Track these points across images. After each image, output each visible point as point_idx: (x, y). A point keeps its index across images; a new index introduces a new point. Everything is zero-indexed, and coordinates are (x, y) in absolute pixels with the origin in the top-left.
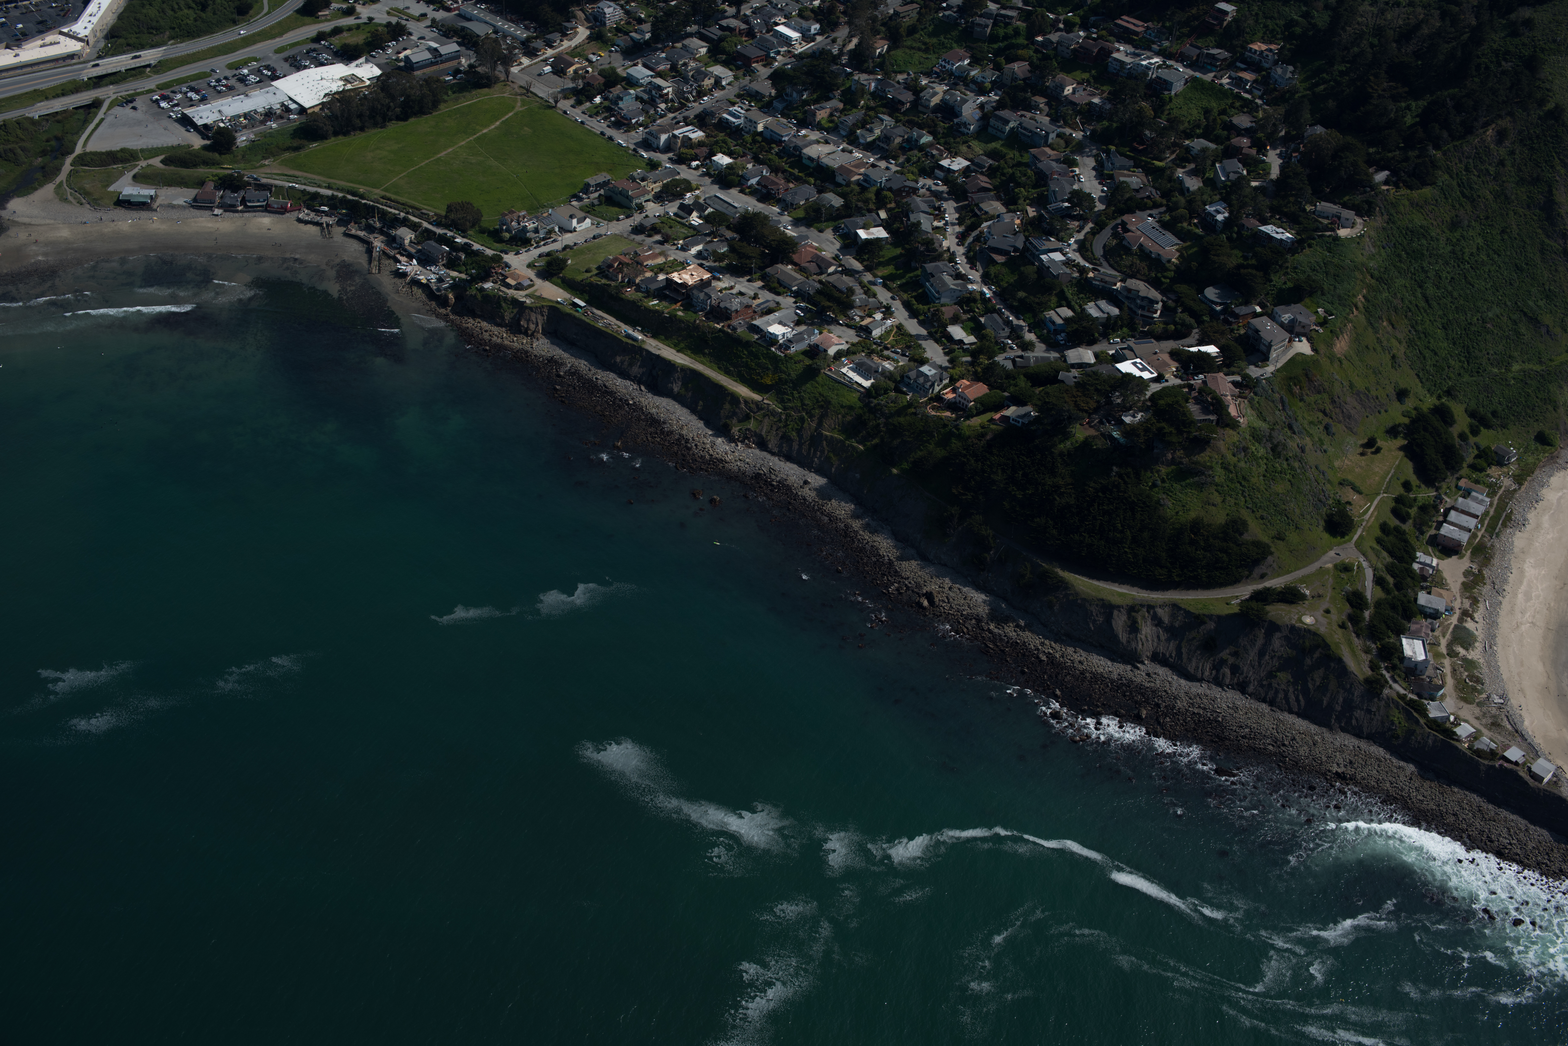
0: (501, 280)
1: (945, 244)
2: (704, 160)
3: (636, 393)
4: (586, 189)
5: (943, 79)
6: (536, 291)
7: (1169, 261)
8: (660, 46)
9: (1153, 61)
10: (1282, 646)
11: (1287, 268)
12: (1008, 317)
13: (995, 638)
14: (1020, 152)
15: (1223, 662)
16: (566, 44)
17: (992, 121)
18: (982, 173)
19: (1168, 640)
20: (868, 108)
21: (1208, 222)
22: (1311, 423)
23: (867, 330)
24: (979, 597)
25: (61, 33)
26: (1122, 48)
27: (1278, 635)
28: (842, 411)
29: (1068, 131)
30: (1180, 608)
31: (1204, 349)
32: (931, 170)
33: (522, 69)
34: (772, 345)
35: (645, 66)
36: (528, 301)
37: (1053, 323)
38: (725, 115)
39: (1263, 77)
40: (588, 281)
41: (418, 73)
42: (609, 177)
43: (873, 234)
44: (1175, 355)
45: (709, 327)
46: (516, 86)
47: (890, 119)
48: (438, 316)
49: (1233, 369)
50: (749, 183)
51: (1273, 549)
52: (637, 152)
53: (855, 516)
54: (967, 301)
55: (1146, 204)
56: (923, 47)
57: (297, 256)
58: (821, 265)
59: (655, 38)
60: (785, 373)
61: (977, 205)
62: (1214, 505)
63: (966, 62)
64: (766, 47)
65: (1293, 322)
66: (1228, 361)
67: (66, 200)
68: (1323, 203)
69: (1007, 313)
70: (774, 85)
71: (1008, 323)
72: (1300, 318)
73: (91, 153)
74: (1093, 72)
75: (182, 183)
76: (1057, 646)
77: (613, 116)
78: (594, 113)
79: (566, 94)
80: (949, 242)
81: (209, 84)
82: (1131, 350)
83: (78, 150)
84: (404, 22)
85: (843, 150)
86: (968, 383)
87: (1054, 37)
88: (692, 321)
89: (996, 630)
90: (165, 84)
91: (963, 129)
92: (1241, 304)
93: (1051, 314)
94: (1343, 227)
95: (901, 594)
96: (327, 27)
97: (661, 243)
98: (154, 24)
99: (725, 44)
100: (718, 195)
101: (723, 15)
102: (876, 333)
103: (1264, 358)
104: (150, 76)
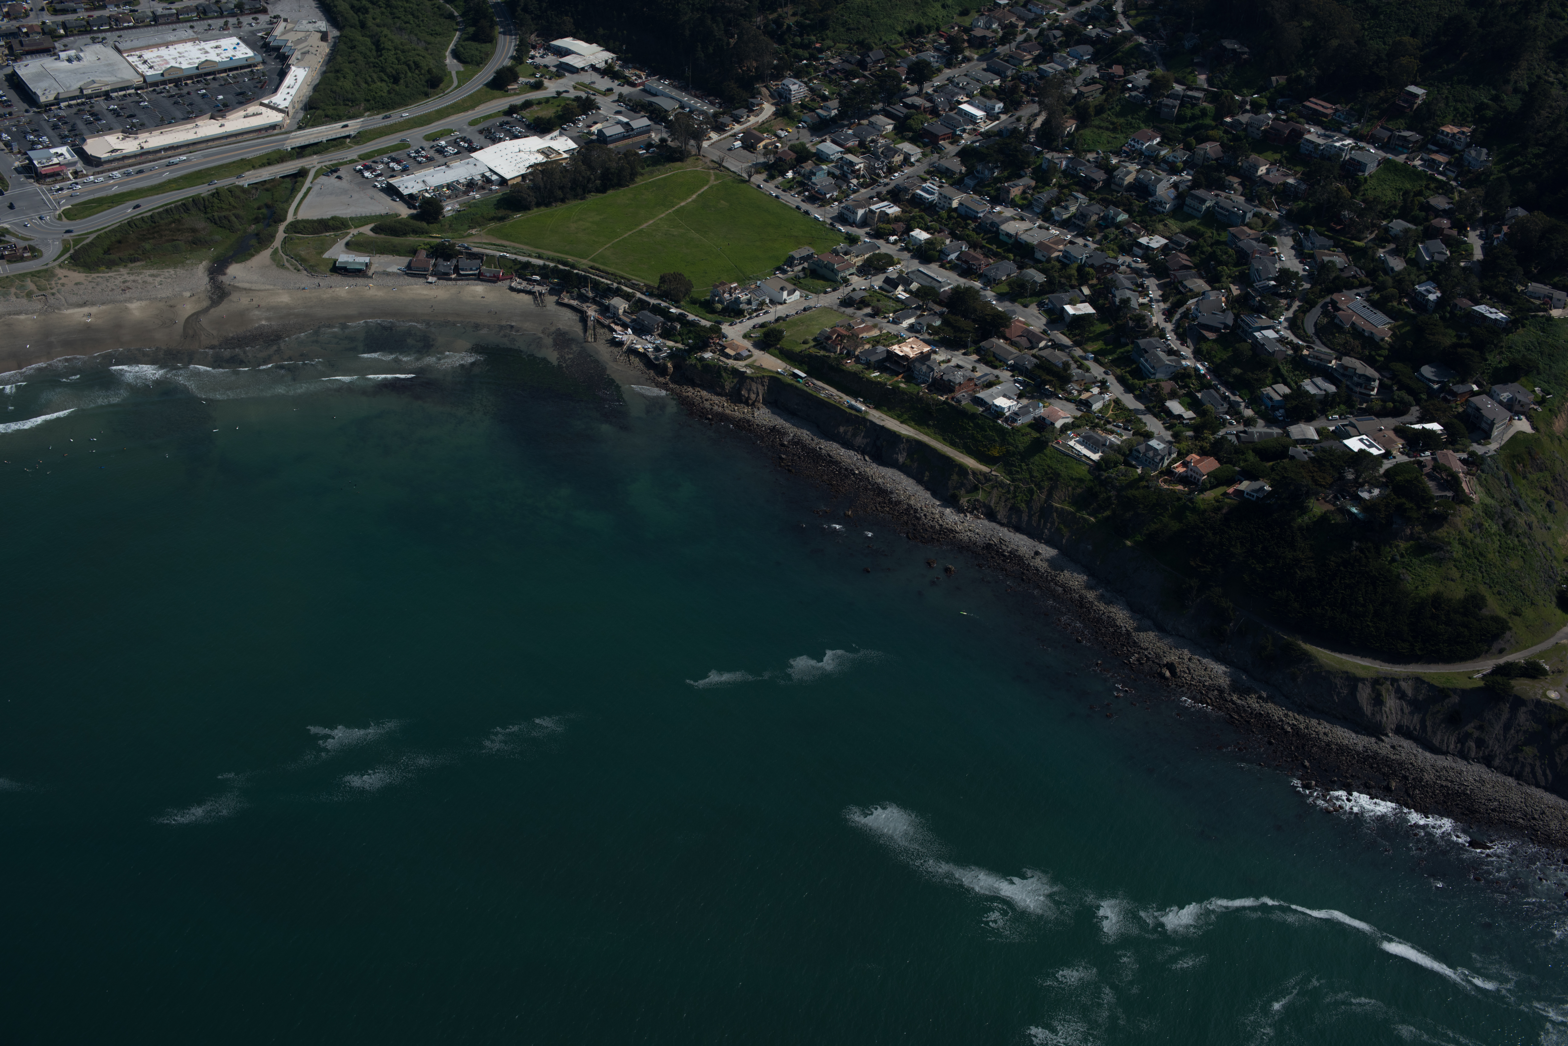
0: (719, 350)
1: (1155, 320)
2: (901, 235)
3: (860, 463)
4: (790, 261)
5: (1134, 159)
6: (755, 361)
7: (1382, 340)
8: (846, 123)
9: (1347, 142)
10: (1527, 720)
11: (1502, 347)
12: (1224, 393)
13: (1239, 709)
14: (1217, 230)
15: (1468, 735)
16: (753, 120)
17: (1188, 201)
18: (1181, 251)
19: (1412, 713)
20: (1061, 187)
21: (1419, 302)
22: (1534, 500)
23: (1087, 404)
24: (1219, 669)
25: (262, 104)
26: (1312, 130)
27: (1523, 709)
28: (1072, 483)
29: (1264, 211)
30: (1423, 682)
31: (1428, 426)
32: (1129, 247)
33: (712, 144)
34: (998, 418)
35: (833, 141)
36: (748, 371)
37: (1271, 399)
38: (919, 191)
39: (1456, 159)
40: (807, 352)
41: (611, 146)
42: (812, 251)
43: (1080, 309)
44: (1400, 432)
45: (934, 399)
46: (707, 160)
47: (1083, 197)
48: (658, 385)
49: (1458, 447)
50: (949, 258)
51: (1510, 625)
52: (834, 226)
53: (1089, 587)
54: (1182, 376)
55: (1353, 283)
56: (1111, 127)
57: (513, 324)
58: (1032, 340)
59: (842, 115)
60: (1012, 445)
61: (1181, 283)
62: (1453, 580)
63: (1155, 142)
64: (951, 125)
65: (1511, 400)
66: (1452, 438)
67: (283, 266)
68: (1534, 284)
69: (1223, 389)
70: (963, 162)
71: (1225, 398)
72: (1520, 397)
73: (303, 221)
74: (1285, 153)
75: (394, 251)
76: (1301, 718)
77: (807, 190)
78: (788, 187)
79: (758, 168)
80: (1157, 318)
81: (409, 155)
82: (1354, 426)
83: (290, 218)
84: (593, 97)
85: (1040, 227)
86: (1198, 458)
87: (1244, 118)
88: (915, 392)
89: (1239, 701)
90: (366, 154)
91: (1158, 208)
92: (1458, 383)
93: (1268, 390)
94: (1555, 308)
95: (1142, 664)
96: (518, 100)
97: (872, 316)
98: (350, 96)
99: (911, 121)
100: (921, 269)
101: (905, 93)
102: (1097, 406)
103: (1486, 436)
104: (351, 147)
